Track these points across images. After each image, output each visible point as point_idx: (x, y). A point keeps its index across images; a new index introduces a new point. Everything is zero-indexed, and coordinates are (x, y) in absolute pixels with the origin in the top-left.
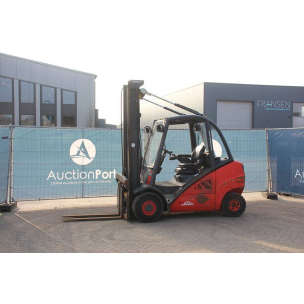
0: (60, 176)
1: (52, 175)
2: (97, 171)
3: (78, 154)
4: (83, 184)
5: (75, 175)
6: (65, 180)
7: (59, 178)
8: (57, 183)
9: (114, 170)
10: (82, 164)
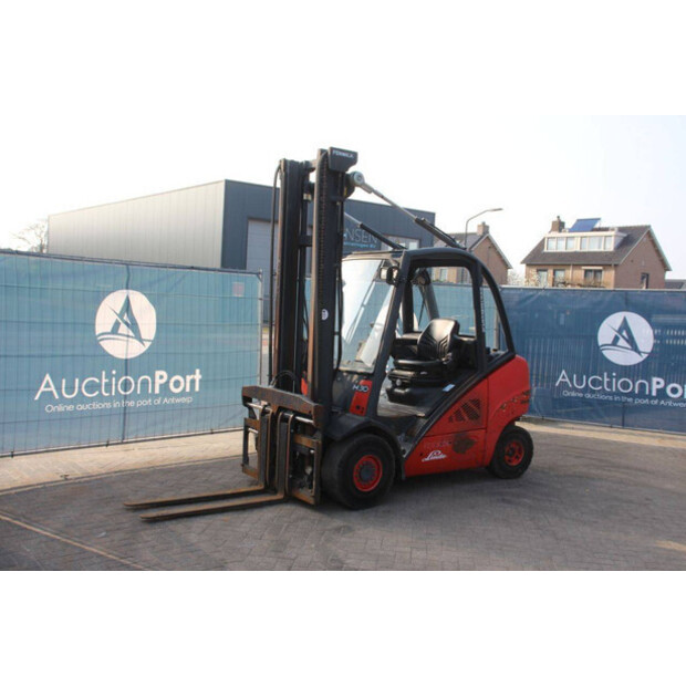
0: (70, 389)
1: (48, 385)
2: (158, 373)
3: (115, 330)
4: (125, 408)
5: (106, 384)
6: (81, 398)
7: (68, 393)
8: (60, 408)
9: (198, 371)
10: (124, 357)
